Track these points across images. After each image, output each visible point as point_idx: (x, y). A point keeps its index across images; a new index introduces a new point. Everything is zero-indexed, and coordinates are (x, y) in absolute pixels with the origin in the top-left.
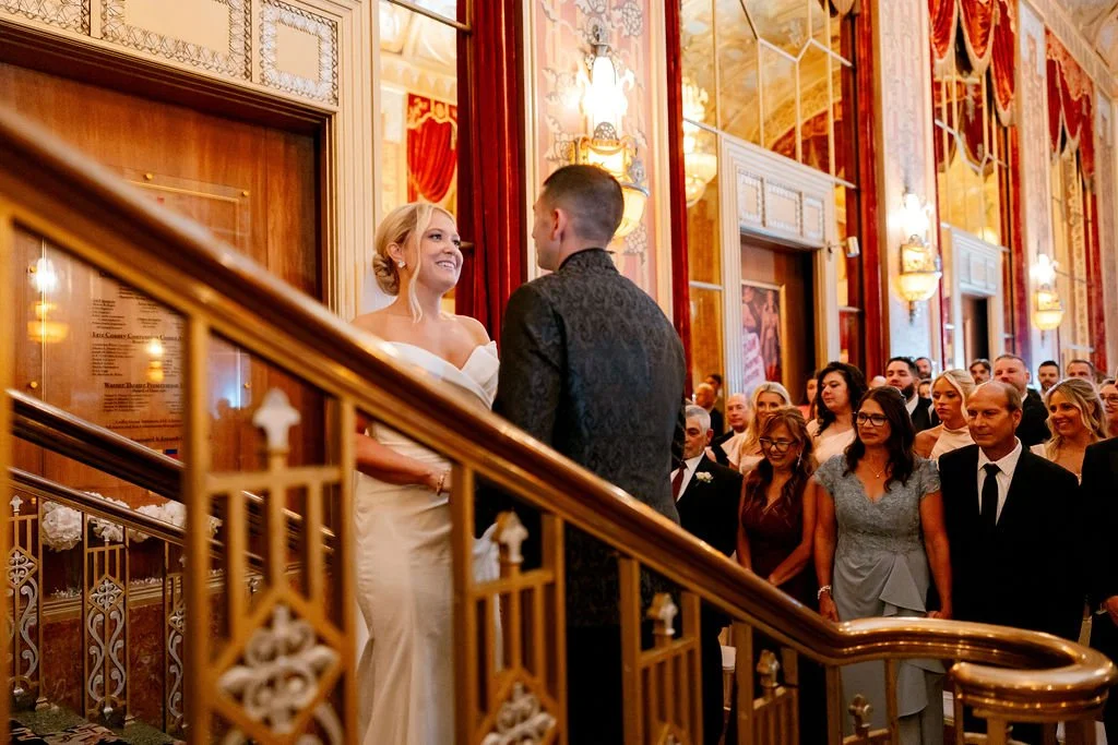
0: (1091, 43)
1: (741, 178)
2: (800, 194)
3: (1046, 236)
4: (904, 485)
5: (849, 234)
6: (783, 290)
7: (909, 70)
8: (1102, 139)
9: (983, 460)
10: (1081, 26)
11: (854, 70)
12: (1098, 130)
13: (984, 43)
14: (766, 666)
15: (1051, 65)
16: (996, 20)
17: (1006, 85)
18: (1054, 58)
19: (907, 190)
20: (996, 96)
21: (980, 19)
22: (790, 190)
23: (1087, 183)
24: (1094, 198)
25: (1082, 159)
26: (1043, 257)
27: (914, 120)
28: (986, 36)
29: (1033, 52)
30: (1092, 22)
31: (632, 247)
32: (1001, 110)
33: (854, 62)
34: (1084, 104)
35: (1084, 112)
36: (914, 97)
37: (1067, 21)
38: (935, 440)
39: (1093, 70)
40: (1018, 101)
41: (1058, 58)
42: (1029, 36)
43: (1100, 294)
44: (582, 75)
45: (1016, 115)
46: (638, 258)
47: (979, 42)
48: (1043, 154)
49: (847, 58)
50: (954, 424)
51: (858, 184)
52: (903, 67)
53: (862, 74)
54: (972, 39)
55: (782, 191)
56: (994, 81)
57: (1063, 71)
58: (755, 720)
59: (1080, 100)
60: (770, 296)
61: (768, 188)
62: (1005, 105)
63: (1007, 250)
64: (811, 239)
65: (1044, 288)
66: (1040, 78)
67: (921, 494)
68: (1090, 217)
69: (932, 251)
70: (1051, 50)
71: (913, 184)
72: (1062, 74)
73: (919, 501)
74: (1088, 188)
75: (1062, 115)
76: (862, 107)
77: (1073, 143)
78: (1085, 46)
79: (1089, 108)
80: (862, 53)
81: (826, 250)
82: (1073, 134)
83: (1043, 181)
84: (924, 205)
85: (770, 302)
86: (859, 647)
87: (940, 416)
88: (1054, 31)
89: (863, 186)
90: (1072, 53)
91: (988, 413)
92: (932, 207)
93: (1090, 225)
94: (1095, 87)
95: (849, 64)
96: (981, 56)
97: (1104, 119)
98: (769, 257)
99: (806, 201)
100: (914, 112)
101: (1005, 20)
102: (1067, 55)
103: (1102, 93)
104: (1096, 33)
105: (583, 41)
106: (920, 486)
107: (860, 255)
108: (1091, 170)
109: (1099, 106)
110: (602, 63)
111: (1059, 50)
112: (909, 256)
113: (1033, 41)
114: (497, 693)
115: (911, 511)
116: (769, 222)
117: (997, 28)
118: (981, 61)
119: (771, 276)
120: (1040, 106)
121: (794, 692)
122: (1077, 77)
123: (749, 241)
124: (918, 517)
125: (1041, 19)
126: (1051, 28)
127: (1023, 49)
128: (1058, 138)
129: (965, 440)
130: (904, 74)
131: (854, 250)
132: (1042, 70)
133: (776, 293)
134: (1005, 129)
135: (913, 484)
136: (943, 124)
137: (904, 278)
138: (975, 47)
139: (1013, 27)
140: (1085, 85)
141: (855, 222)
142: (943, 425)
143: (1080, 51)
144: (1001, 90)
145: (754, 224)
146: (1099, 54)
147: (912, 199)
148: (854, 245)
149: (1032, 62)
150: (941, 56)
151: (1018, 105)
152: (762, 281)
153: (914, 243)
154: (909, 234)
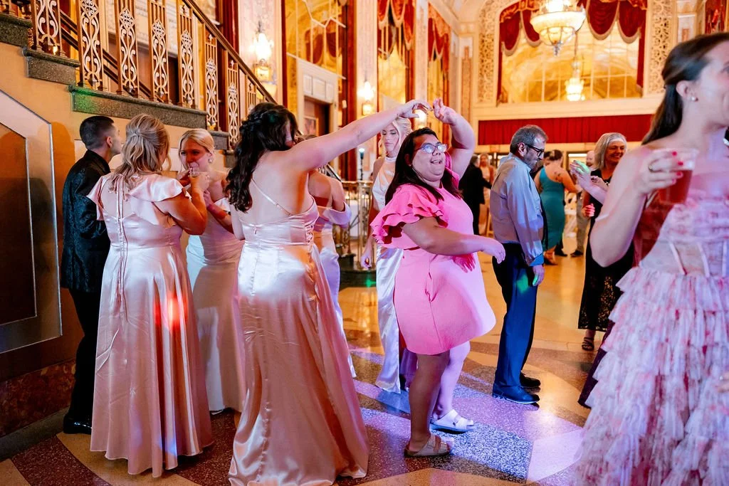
0: (450, 8)
1: (305, 76)
2: (325, 82)
5: (343, 99)
6: (317, 120)
7: (368, 28)
8: (454, 54)
11: (347, 29)
12: (451, 50)
13: (400, 14)
15: (431, 21)
16: (406, 2)
17: (409, 31)
18: (432, 17)
19: (366, 80)
20: (405, 35)
21: (399, 3)
22: (321, 80)
23: (445, 75)
24: (448, 82)
25: (444, 63)
27: (370, 50)
28: (401, 10)
29: (422, 15)
32: (407, 43)
33: (347, 26)
34: (445, 38)
35: (445, 41)
39: (450, 22)
40: (414, 37)
41: (434, 17)
42: (421, 7)
44: (255, 40)
45: (414, 45)
47: (398, 12)
48: (424, 63)
49: (343, 23)
51: (347, 77)
52: (366, 26)
53: (349, 31)
54: (395, 12)
55: (320, 82)
56: (404, 30)
57: (436, 23)
59: (443, 36)
60: (313, 122)
61: (314, 80)
62: (408, 41)
64: (328, 100)
66: (425, 27)
68: (446, 91)
69: (375, 107)
70: (431, 14)
71: (368, 78)
72: (435, 25)
74: (445, 78)
75: (435, 44)
76: (349, 46)
77: (439, 56)
78: (447, 10)
79: (448, 40)
80: (350, 23)
81: (334, 105)
82: (439, 52)
83: (424, 75)
84: (373, 86)
85: (313, 124)
88: (432, 4)
89: (349, 79)
90: (441, 15)
92: (375, 89)
93: (446, 95)
94: (451, 29)
95: (344, 26)
96: (399, 19)
97: (455, 45)
98: (312, 106)
99: (328, 85)
100: (370, 47)
102: (438, 15)
103: (454, 32)
104: (453, 5)
105: (256, 27)
107: (347, 109)
108: (447, 69)
109: (453, 39)
110: (261, 36)
111: (434, 13)
112: (365, 108)
113: (422, 10)
116: (314, 93)
117: (407, 6)
118: (399, 21)
119: (313, 114)
120: (424, 40)
122: (443, 26)
123: (307, 99)
127: (418, 14)
128: (432, 55)
130: (366, 30)
131: (345, 106)
132: (426, 24)
133: (315, 121)
134: (409, 52)
136: (382, 50)
138: (396, 15)
139: (414, 4)
140: (446, 29)
141: (345, 93)
143: (445, 12)
144: (407, 34)
145: (309, 94)
146: (454, 14)
147: (367, 84)
148: (344, 104)
149: (422, 19)
150: (381, 20)
151: (414, 41)
152: (310, 116)
153: (368, 102)
154: (366, 99)
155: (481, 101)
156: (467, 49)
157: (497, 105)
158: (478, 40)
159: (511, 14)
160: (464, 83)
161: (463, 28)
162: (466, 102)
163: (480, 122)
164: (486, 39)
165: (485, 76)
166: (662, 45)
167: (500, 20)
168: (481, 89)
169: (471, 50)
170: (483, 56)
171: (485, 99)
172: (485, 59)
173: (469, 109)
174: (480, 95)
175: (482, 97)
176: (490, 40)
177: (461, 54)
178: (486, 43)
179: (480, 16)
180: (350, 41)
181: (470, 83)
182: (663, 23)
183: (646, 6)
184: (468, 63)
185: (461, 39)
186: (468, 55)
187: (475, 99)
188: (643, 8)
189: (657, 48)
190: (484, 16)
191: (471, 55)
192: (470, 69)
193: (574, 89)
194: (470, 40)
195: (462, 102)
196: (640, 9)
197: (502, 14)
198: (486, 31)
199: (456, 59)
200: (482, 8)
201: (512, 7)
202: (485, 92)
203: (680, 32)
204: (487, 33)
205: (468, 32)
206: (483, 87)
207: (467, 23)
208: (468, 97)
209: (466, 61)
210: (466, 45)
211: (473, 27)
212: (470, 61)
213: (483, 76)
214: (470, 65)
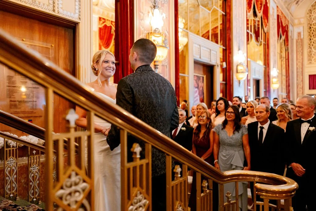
0: (289, 10)
1: (195, 45)
2: (210, 50)
3: (275, 63)
4: (238, 132)
5: (223, 61)
6: (205, 77)
7: (240, 16)
8: (291, 37)
9: (259, 125)
10: (286, 6)
11: (226, 15)
12: (290, 34)
13: (261, 9)
14: (204, 184)
15: (278, 16)
16: (264, 3)
17: (266, 21)
18: (279, 14)
19: (239, 49)
20: (263, 24)
21: (259, 2)
22: (208, 48)
23: (287, 49)
24: (288, 53)
25: (285, 42)
26: (274, 69)
27: (241, 30)
28: (261, 7)
29: (273, 12)
30: (289, 4)
31: (164, 63)
32: (264, 28)
33: (226, 13)
35: (286, 29)
37: (282, 4)
38: (247, 119)
39: (289, 18)
40: (269, 25)
41: (280, 14)
43: (289, 79)
44: (150, 14)
45: (269, 29)
46: (165, 67)
47: (259, 9)
48: (275, 41)
49: (224, 12)
50: (252, 115)
51: (226, 47)
53: (228, 17)
54: (257, 8)
55: (205, 49)
56: (263, 20)
57: (281, 18)
58: (201, 199)
59: (285, 26)
60: (201, 78)
61: (202, 48)
62: (266, 26)
63: (265, 66)
64: (213, 62)
65: (274, 77)
66: (275, 19)
67: (242, 135)
68: (287, 58)
69: (245, 67)
70: (278, 12)
71: (241, 48)
72: (281, 19)
73: (242, 137)
74: (287, 50)
75: (281, 30)
76: (227, 26)
77: (283, 37)
78: (287, 11)
79: (288, 28)
80: (228, 11)
81: (217, 66)
82: (283, 35)
83: (275, 48)
84: (243, 54)
85: (201, 80)
86: (229, 178)
87: (248, 113)
89: (227, 48)
91: (261, 112)
92: (245, 54)
93: (287, 61)
94: (289, 22)
95: (224, 14)
96: (260, 13)
97: (291, 31)
98: (201, 67)
99: (212, 52)
100: (241, 28)
101: (266, 3)
102: (282, 13)
103: (291, 24)
105: (151, 4)
106: (242, 133)
107: (226, 68)
108: (288, 45)
109: (290, 28)
110: (156, 11)
111: (280, 12)
112: (240, 68)
113: (273, 9)
114: (133, 194)
115: (240, 140)
116: (202, 57)
117: (264, 5)
118: (260, 14)
119: (202, 72)
120: (275, 27)
121: (212, 191)
122: (285, 19)
123: (196, 63)
124: (242, 141)
125: (275, 3)
126: (278, 6)
127: (271, 11)
128: (279, 36)
129: (254, 120)
132: (276, 17)
133: (203, 78)
134: (266, 33)
135: (240, 132)
136: (249, 31)
137: (238, 74)
138: (258, 10)
139: (268, 5)
140: (287, 22)
141: (225, 58)
142: (249, 115)
143: (286, 12)
144: (265, 22)
145: (198, 58)
146: (291, 14)
147: (240, 52)
148: (224, 65)
149: (273, 15)
150: (249, 12)
151: (269, 27)
152: (199, 74)
153: (241, 64)
154: (239, 62)
155: (311, 63)
156: (299, 34)
158: (306, 28)
160: (298, 53)
161: (296, 22)
162: (300, 64)
163: (310, 76)
164: (313, 26)
165: (313, 48)
168: (310, 56)
169: (302, 34)
170: (311, 37)
171: (313, 62)
173: (302, 68)
174: (310, 60)
175: (311, 60)
177: (295, 37)
178: (312, 29)
179: (308, 14)
180: (228, 23)
181: (302, 53)
184: (300, 42)
185: (294, 28)
186: (300, 37)
187: (306, 62)
190: (311, 13)
191: (302, 37)
192: (302, 45)
194: (301, 28)
195: (297, 64)
198: (312, 21)
199: (292, 40)
200: (309, 9)
202: (313, 57)
204: (313, 23)
205: (300, 24)
206: (311, 54)
207: (299, 19)
208: (301, 61)
209: (299, 41)
210: (299, 31)
211: (303, 21)
212: (302, 40)
213: (311, 48)
214: (302, 42)
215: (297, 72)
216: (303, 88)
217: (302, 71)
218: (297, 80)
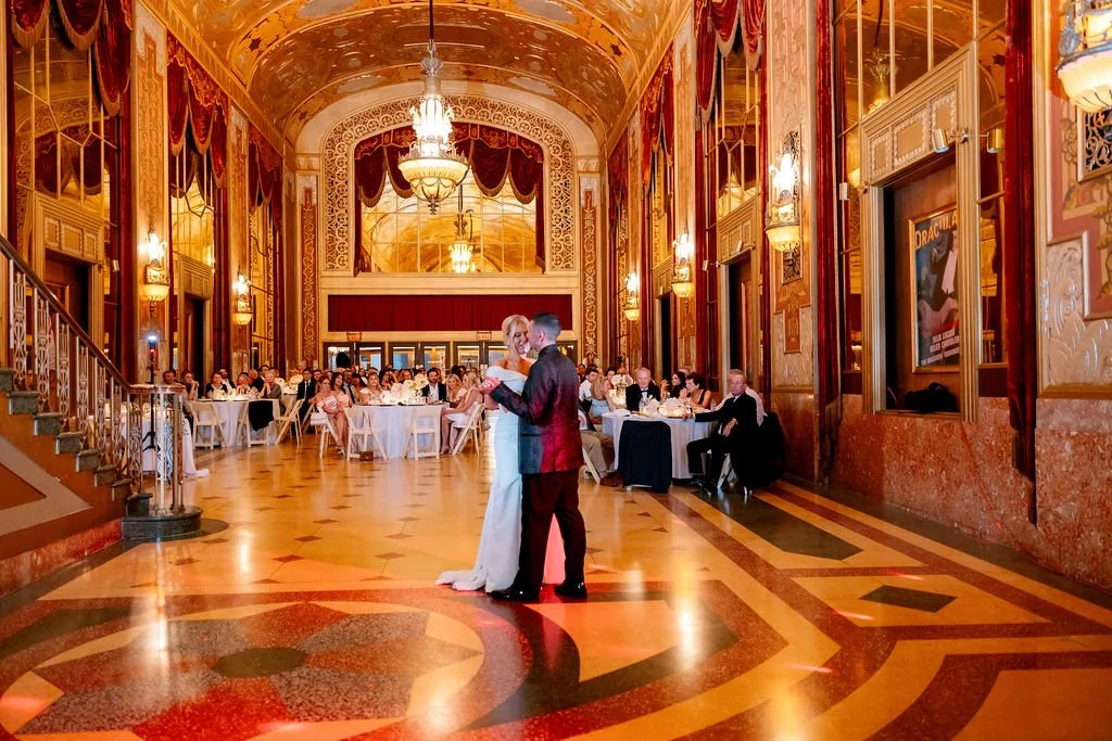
0: (281, 131)
1: (47, 220)
2: (82, 230)
3: (244, 262)
5: (112, 259)
7: (154, 153)
8: (288, 198)
10: (274, 121)
11: (118, 150)
12: (285, 189)
13: (206, 135)
15: (252, 147)
16: (214, 118)
17: (220, 161)
18: (255, 143)
19: (151, 230)
20: (213, 165)
21: (203, 118)
22: (76, 227)
23: (276, 227)
24: (281, 237)
25: (273, 209)
26: (241, 277)
27: (157, 186)
28: (207, 128)
29: (239, 139)
30: (282, 119)
32: (216, 177)
33: (118, 146)
34: (275, 173)
35: (275, 179)
36: (158, 171)
37: (264, 116)
39: (282, 151)
40: (226, 172)
41: (258, 143)
42: (237, 128)
45: (226, 182)
47: (202, 133)
48: (244, 207)
49: (114, 143)
51: (119, 224)
52: (151, 150)
53: (123, 155)
54: (198, 132)
55: (72, 228)
56: (212, 159)
57: (261, 151)
59: (273, 171)
61: (63, 226)
62: (218, 175)
64: (89, 257)
65: (241, 297)
66: (244, 156)
68: (278, 250)
69: (165, 272)
70: (252, 137)
71: (155, 227)
72: (259, 153)
74: (278, 230)
75: (259, 181)
76: (123, 176)
77: (266, 200)
78: (277, 134)
79: (279, 176)
80: (124, 140)
81: (96, 267)
82: (267, 194)
84: (162, 241)
88: (255, 125)
89: (123, 227)
90: (268, 139)
92: (166, 244)
93: (278, 257)
94: (284, 162)
95: (114, 147)
96: (203, 142)
97: (290, 185)
98: (60, 268)
99: (86, 234)
100: (157, 180)
101: (221, 118)
102: (263, 140)
103: (289, 167)
104: (285, 126)
107: (119, 272)
108: (280, 217)
109: (286, 175)
111: (258, 137)
112: (152, 272)
113: (239, 131)
116: (63, 246)
117: (215, 123)
118: (204, 145)
119: (61, 278)
120: (243, 176)
122: (270, 155)
123: (50, 255)
125: (246, 117)
126: (253, 123)
127: (232, 137)
128: (256, 199)
130: (151, 155)
131: (116, 268)
132: (246, 151)
133: (62, 291)
134: (219, 190)
136: (177, 185)
137: (147, 286)
138: (199, 137)
139: (226, 122)
140: (276, 161)
141: (116, 248)
143: (273, 137)
144: (216, 163)
145: (54, 247)
146: (288, 140)
147: (154, 236)
148: (116, 265)
149: (238, 146)
150: (176, 143)
151: (227, 176)
153: (156, 263)
154: (152, 258)
155: (332, 267)
156: (308, 192)
157: (355, 275)
158: (323, 185)
159: (371, 149)
160: (306, 240)
161: (302, 161)
162: (309, 268)
163: (330, 296)
164: (336, 180)
165: (336, 232)
166: (563, 208)
167: (355, 156)
168: (331, 249)
169: (314, 193)
170: (333, 204)
171: (337, 264)
172: (336, 208)
173: (314, 278)
174: (330, 259)
175: (333, 261)
176: (342, 183)
177: (299, 198)
178: (336, 186)
179: (327, 148)
180: (124, 170)
181: (314, 241)
182: (562, 181)
183: (543, 160)
184: (311, 211)
185: (297, 174)
186: (310, 200)
187: (322, 264)
188: (540, 162)
189: (557, 212)
190: (333, 148)
191: (314, 201)
192: (314, 221)
193: (461, 257)
194: (313, 179)
195: (303, 267)
196: (536, 162)
197: (358, 147)
198: (336, 169)
199: (292, 205)
200: (328, 137)
201: (372, 139)
202: (337, 254)
203: (582, 196)
204: (337, 172)
205: (310, 169)
206: (333, 247)
207: (307, 155)
208: (312, 260)
209: (308, 210)
210: (308, 186)
211: (316, 162)
212: (314, 209)
213: (333, 232)
214: (314, 216)
215: (303, 287)
216: (315, 327)
217: (314, 286)
218: (303, 306)
